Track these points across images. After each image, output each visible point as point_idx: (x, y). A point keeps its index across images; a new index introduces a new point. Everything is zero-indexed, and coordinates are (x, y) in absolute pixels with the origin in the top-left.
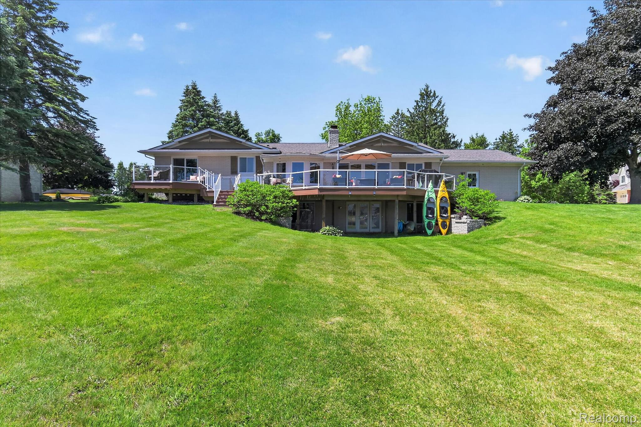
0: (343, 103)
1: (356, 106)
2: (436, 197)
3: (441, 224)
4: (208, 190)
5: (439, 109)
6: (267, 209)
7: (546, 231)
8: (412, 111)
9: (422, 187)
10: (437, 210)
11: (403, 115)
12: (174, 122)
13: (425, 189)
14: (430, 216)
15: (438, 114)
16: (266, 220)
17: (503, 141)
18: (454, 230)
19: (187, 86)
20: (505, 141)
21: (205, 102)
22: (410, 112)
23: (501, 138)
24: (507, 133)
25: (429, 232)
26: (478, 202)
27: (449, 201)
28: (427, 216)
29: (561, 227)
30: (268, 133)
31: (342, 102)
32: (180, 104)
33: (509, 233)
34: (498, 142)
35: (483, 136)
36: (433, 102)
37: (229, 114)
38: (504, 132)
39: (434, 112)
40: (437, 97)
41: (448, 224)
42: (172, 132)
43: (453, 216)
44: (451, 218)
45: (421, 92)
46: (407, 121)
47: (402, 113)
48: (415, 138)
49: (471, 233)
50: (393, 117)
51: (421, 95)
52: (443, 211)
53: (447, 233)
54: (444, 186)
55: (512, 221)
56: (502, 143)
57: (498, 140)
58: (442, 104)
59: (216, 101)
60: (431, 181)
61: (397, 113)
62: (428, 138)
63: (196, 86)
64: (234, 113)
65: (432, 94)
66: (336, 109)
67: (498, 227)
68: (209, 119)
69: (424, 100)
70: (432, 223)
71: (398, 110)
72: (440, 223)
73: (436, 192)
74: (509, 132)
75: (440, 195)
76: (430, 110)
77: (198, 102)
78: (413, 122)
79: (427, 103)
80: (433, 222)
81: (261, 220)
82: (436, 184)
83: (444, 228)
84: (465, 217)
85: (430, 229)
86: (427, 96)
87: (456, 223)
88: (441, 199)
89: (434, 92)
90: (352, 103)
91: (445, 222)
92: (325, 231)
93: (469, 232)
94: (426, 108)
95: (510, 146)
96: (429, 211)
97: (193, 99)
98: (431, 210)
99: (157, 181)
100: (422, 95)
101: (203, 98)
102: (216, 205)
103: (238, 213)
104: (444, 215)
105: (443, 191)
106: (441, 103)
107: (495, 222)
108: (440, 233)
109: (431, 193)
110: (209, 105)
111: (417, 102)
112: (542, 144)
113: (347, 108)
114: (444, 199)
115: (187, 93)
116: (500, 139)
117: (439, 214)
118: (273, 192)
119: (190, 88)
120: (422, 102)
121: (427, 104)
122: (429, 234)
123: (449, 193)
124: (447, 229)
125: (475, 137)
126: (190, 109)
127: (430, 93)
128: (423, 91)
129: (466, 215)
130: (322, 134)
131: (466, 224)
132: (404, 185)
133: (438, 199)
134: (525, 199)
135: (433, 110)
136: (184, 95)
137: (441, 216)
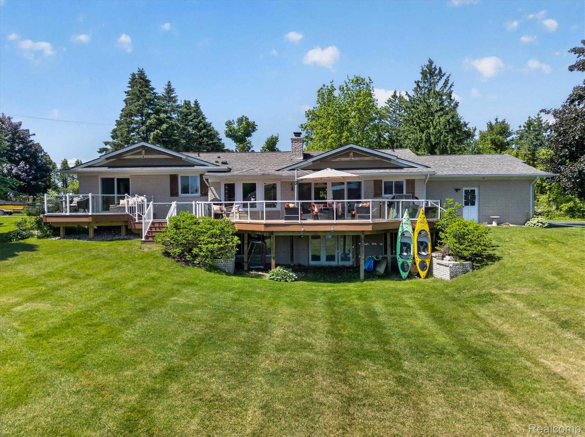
0: (326, 86)
1: (341, 89)
2: (414, 229)
3: (419, 265)
4: (137, 221)
5: (445, 91)
6: (200, 252)
7: (546, 285)
8: (412, 93)
9: (396, 217)
10: (414, 247)
11: (401, 98)
12: (119, 119)
13: (400, 219)
14: (405, 254)
15: (444, 97)
16: (199, 265)
17: (529, 129)
18: (435, 272)
19: (133, 75)
20: (532, 128)
21: (154, 93)
22: (409, 96)
23: (526, 125)
24: (534, 118)
25: (404, 275)
26: (464, 239)
27: (429, 236)
28: (401, 255)
29: (566, 279)
30: (240, 121)
31: (324, 85)
32: (125, 96)
33: (500, 285)
34: (522, 130)
35: (503, 122)
36: (438, 82)
37: (187, 104)
38: (529, 117)
39: (439, 95)
40: (443, 76)
41: (428, 264)
42: (116, 131)
43: (434, 254)
44: (432, 257)
45: (423, 70)
46: (405, 108)
47: (400, 96)
48: (415, 129)
49: (455, 279)
50: (389, 101)
51: (422, 73)
52: (422, 248)
53: (427, 277)
54: (424, 216)
55: (509, 265)
56: (527, 131)
57: (522, 128)
58: (449, 85)
59: (170, 90)
60: (407, 210)
61: (394, 96)
62: (432, 128)
63: (143, 74)
64: (194, 102)
65: (437, 72)
66: (318, 93)
67: (489, 273)
68: (159, 115)
69: (427, 79)
70: (407, 263)
71: (395, 92)
72: (418, 263)
73: (413, 223)
74: (537, 117)
75: (418, 227)
76: (434, 93)
77: (146, 96)
78: (413, 107)
79: (430, 83)
80: (410, 262)
81: (194, 265)
82: (413, 214)
83: (423, 269)
84: (448, 258)
85: (404, 271)
86: (430, 74)
87: (438, 264)
88: (420, 233)
89: (440, 69)
90: (337, 87)
91: (424, 262)
92: (273, 275)
93: (452, 277)
94: (429, 91)
95: (538, 135)
96: (405, 248)
97: (139, 91)
98: (406, 246)
99: (73, 214)
100: (424, 73)
101: (153, 89)
102: (144, 242)
103: (167, 254)
104: (423, 253)
105: (421, 222)
106: (448, 83)
107: (486, 265)
108: (418, 275)
109: (407, 226)
110: (159, 98)
111: (417, 83)
112: (561, 151)
113: (331, 92)
114: (423, 233)
115: (133, 82)
116: (524, 127)
117: (416, 252)
118: (210, 229)
119: (137, 76)
120: (424, 82)
121: (430, 85)
122: (404, 278)
123: (430, 224)
124: (427, 271)
125: (494, 122)
126: (136, 104)
127: (435, 71)
128: (425, 69)
129: (449, 255)
130: (302, 125)
131: (448, 268)
132: (369, 219)
133: (416, 233)
134: (538, 222)
135: (438, 93)
136: (129, 85)
137: (418, 254)
